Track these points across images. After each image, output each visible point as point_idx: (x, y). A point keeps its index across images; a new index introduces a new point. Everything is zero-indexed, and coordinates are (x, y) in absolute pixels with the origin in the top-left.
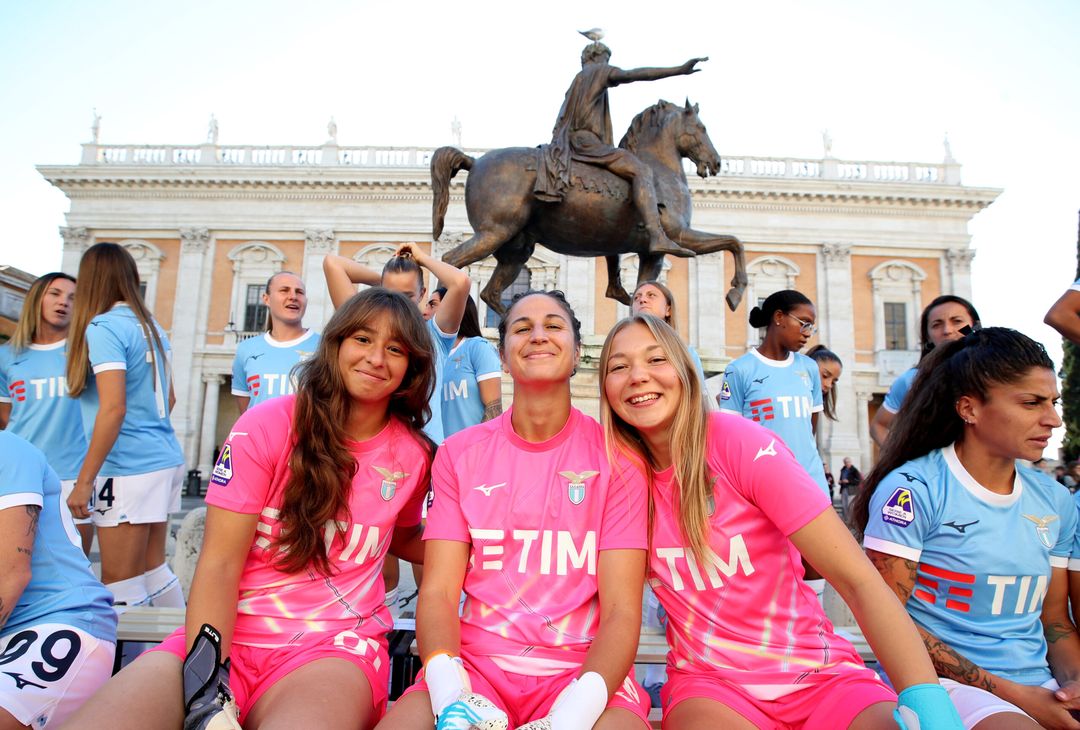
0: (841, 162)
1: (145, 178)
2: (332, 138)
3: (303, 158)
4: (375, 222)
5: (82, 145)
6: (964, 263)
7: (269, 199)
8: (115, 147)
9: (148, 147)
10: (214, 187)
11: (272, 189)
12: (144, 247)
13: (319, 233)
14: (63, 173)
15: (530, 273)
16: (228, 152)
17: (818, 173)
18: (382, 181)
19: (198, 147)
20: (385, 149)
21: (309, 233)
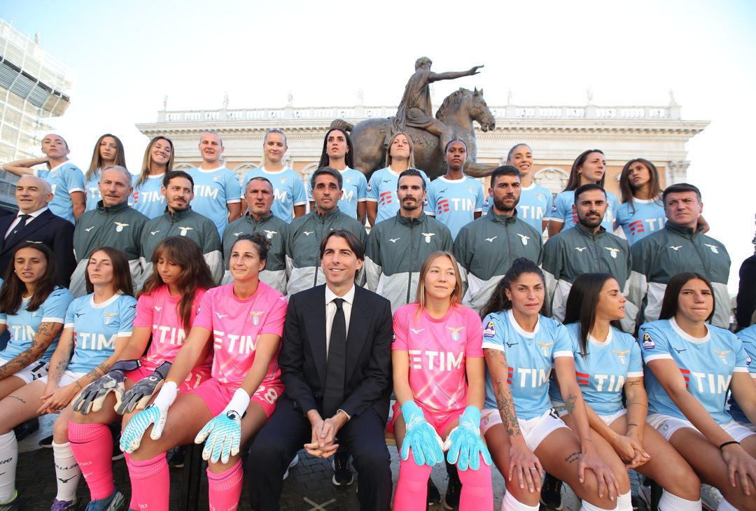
0: (598, 107)
1: (189, 129)
2: (290, 103)
3: (274, 115)
4: (313, 150)
5: (159, 112)
7: (255, 139)
8: (175, 112)
9: (192, 111)
10: (226, 133)
11: (257, 133)
12: (189, 166)
14: (149, 127)
16: (233, 113)
17: (583, 115)
19: (218, 111)
20: (320, 108)
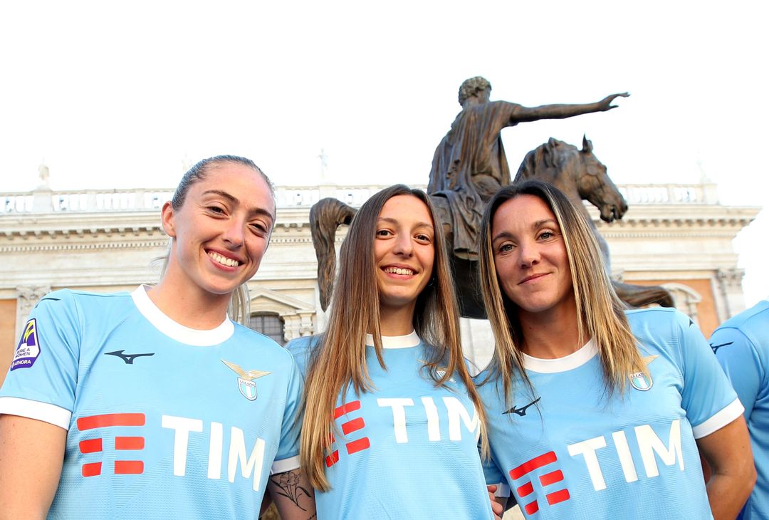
2: (44, 182)
3: (11, 206)
4: (100, 274)
6: (734, 282)
13: (34, 290)
15: (282, 321)
18: (107, 228)
21: (22, 290)
